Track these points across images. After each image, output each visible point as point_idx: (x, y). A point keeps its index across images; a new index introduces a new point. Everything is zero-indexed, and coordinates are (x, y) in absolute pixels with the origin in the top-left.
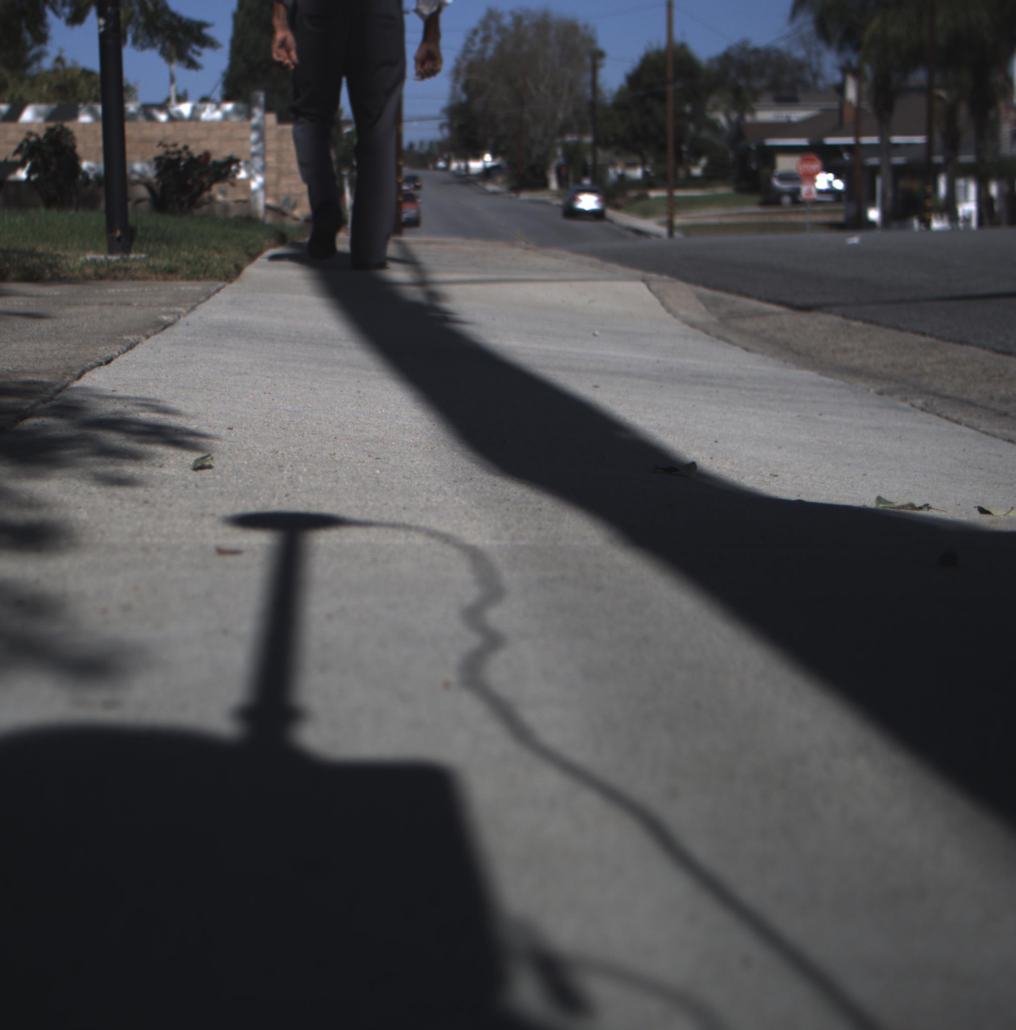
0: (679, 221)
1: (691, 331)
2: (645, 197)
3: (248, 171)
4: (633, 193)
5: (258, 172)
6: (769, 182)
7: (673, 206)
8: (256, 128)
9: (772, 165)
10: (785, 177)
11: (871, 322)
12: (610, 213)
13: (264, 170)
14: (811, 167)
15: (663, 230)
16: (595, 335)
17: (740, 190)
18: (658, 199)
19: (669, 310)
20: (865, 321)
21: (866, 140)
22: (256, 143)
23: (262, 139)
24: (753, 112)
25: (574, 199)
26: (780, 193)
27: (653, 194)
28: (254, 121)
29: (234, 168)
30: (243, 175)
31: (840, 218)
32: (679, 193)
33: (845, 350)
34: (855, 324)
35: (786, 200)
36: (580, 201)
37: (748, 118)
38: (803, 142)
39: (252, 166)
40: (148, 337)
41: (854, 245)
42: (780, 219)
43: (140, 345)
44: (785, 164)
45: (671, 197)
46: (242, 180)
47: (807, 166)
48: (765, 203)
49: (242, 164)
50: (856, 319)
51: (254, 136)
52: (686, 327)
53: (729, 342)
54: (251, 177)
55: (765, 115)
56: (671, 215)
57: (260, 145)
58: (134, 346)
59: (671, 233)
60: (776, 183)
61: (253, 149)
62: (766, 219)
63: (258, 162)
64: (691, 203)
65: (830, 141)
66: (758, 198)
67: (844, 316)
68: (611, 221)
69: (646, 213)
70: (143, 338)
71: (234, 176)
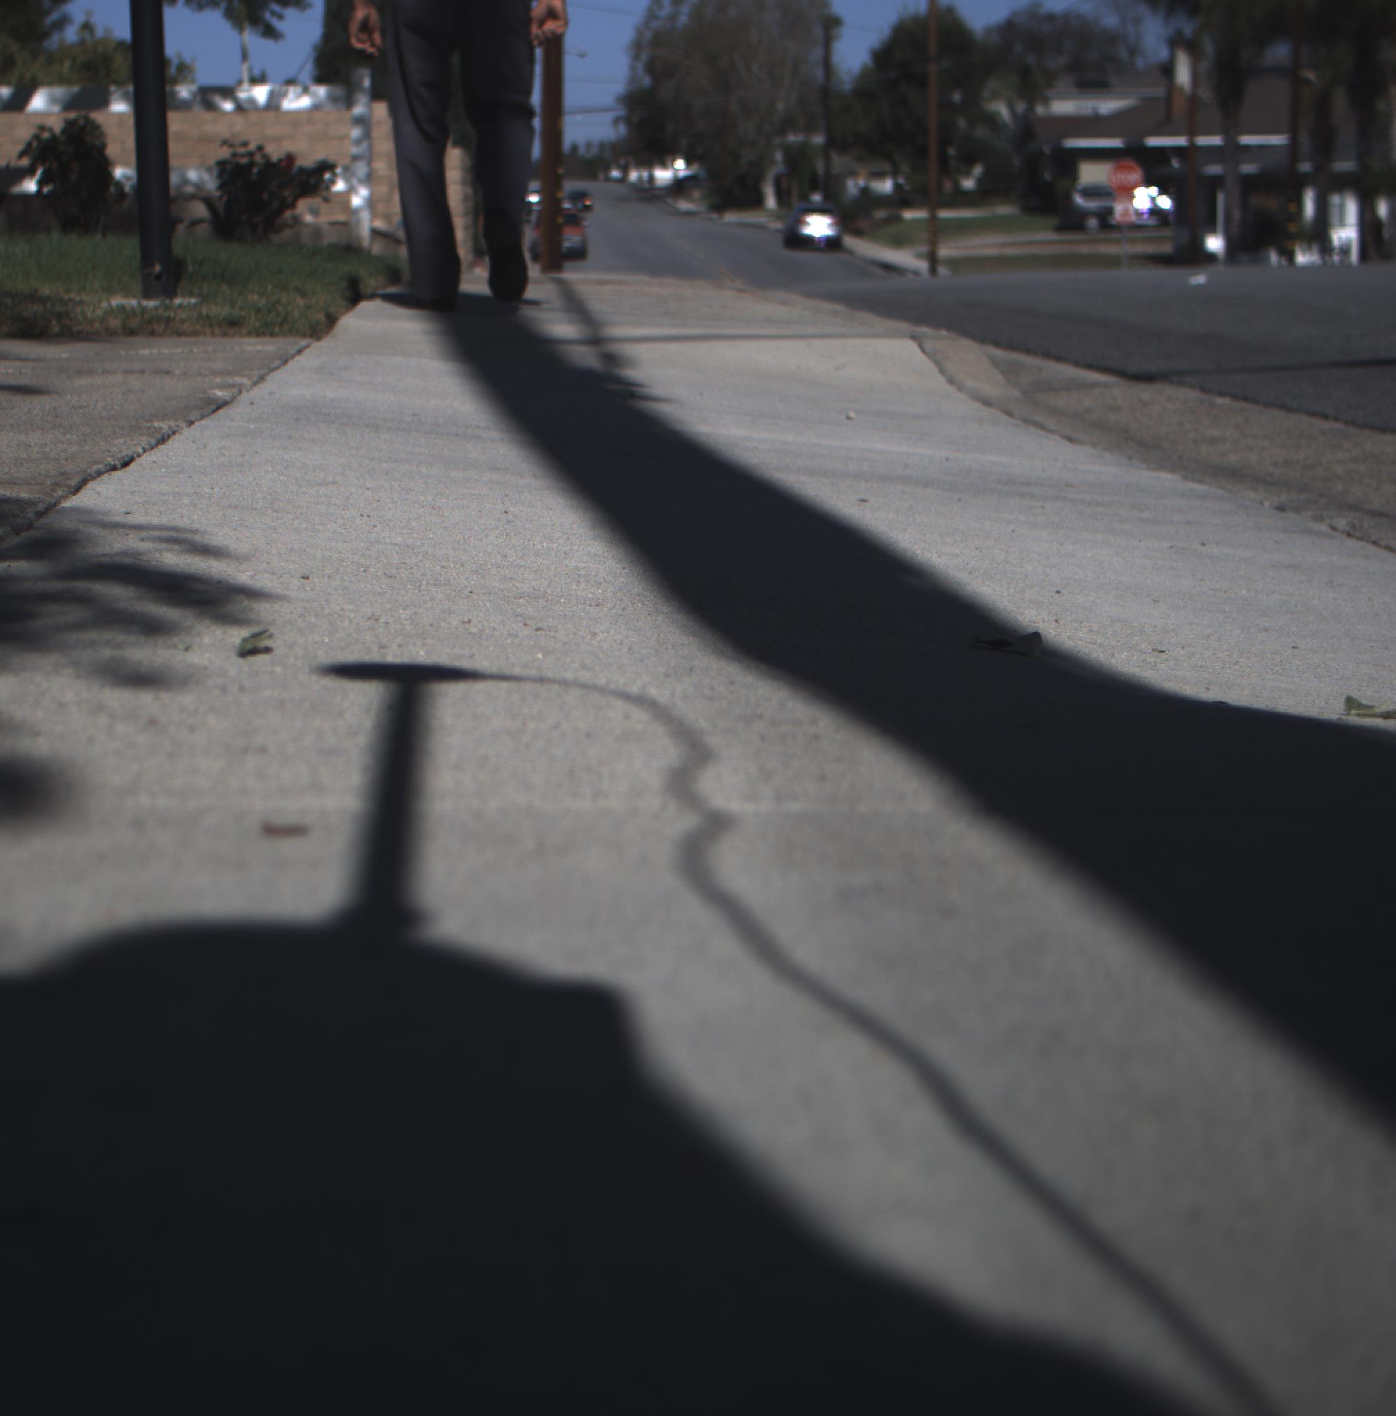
0: (944, 252)
1: (987, 412)
2: (897, 219)
3: (347, 180)
4: (880, 214)
5: (361, 182)
6: (1068, 198)
7: (936, 231)
8: (360, 121)
9: (1073, 175)
10: (1090, 192)
11: (1245, 399)
12: (849, 241)
13: (369, 179)
14: (1128, 177)
15: (923, 265)
16: (848, 418)
17: (1028, 210)
18: (915, 221)
19: (951, 381)
20: (1235, 397)
21: (1203, 141)
22: (358, 142)
23: (367, 135)
24: (1046, 101)
25: (800, 222)
26: (1084, 214)
27: (908, 215)
28: (358, 110)
29: (327, 176)
30: (340, 186)
31: (1167, 248)
32: (945, 214)
33: (1213, 441)
34: (1219, 401)
35: (1092, 223)
36: (807, 224)
37: (1040, 110)
38: (1115, 143)
39: (353, 174)
40: (191, 423)
41: (1199, 286)
42: (1085, 249)
43: (177, 437)
44: (1091, 174)
45: (933, 218)
46: (339, 194)
47: (1123, 177)
48: (1063, 228)
49: (338, 170)
50: (1221, 394)
51: (356, 132)
52: (977, 405)
53: (1042, 427)
54: (351, 190)
55: (1063, 107)
56: (933, 244)
57: (365, 145)
58: (169, 436)
59: (933, 270)
60: (1079, 200)
61: (354, 150)
62: (1064, 250)
63: (361, 169)
64: (961, 227)
65: (1153, 141)
66: (1054, 221)
67: (1203, 390)
68: (850, 252)
69: (899, 242)
70: (183, 424)
71: (328, 188)
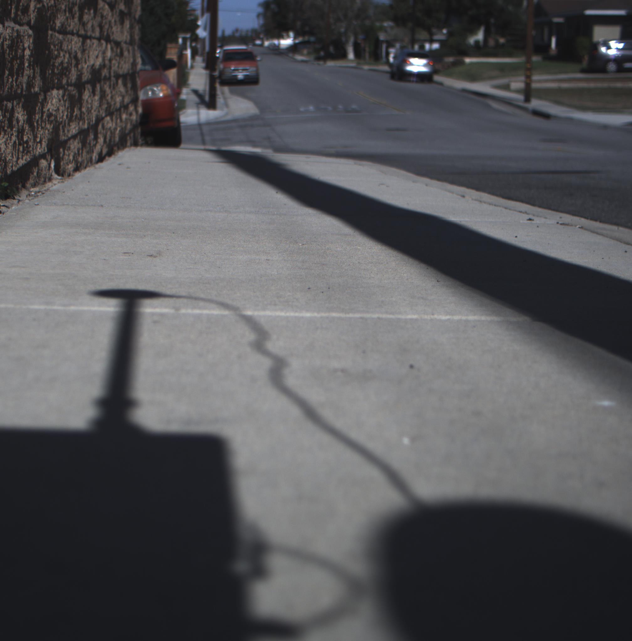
2: (463, 63)
4: (450, 59)
9: (589, 34)
25: (405, 62)
26: (607, 61)
27: (468, 60)
35: (612, 67)
36: (411, 64)
60: (603, 49)
68: (441, 84)
